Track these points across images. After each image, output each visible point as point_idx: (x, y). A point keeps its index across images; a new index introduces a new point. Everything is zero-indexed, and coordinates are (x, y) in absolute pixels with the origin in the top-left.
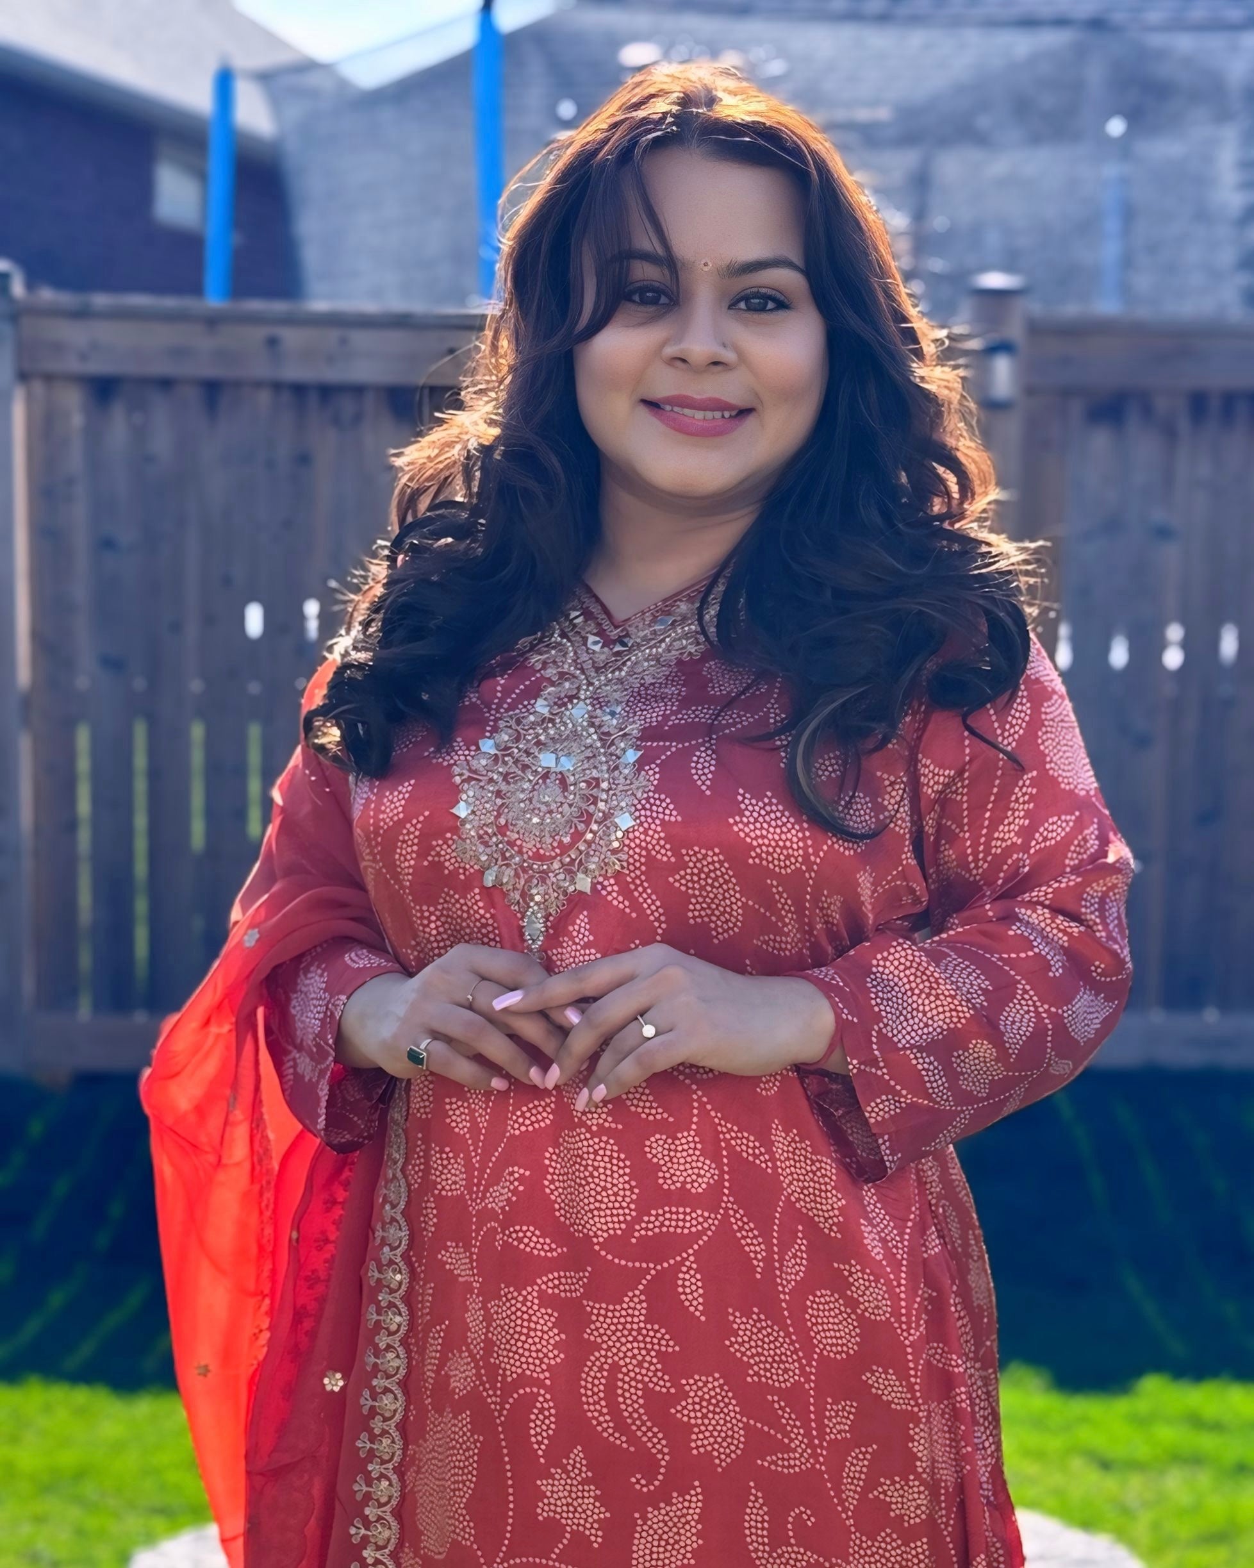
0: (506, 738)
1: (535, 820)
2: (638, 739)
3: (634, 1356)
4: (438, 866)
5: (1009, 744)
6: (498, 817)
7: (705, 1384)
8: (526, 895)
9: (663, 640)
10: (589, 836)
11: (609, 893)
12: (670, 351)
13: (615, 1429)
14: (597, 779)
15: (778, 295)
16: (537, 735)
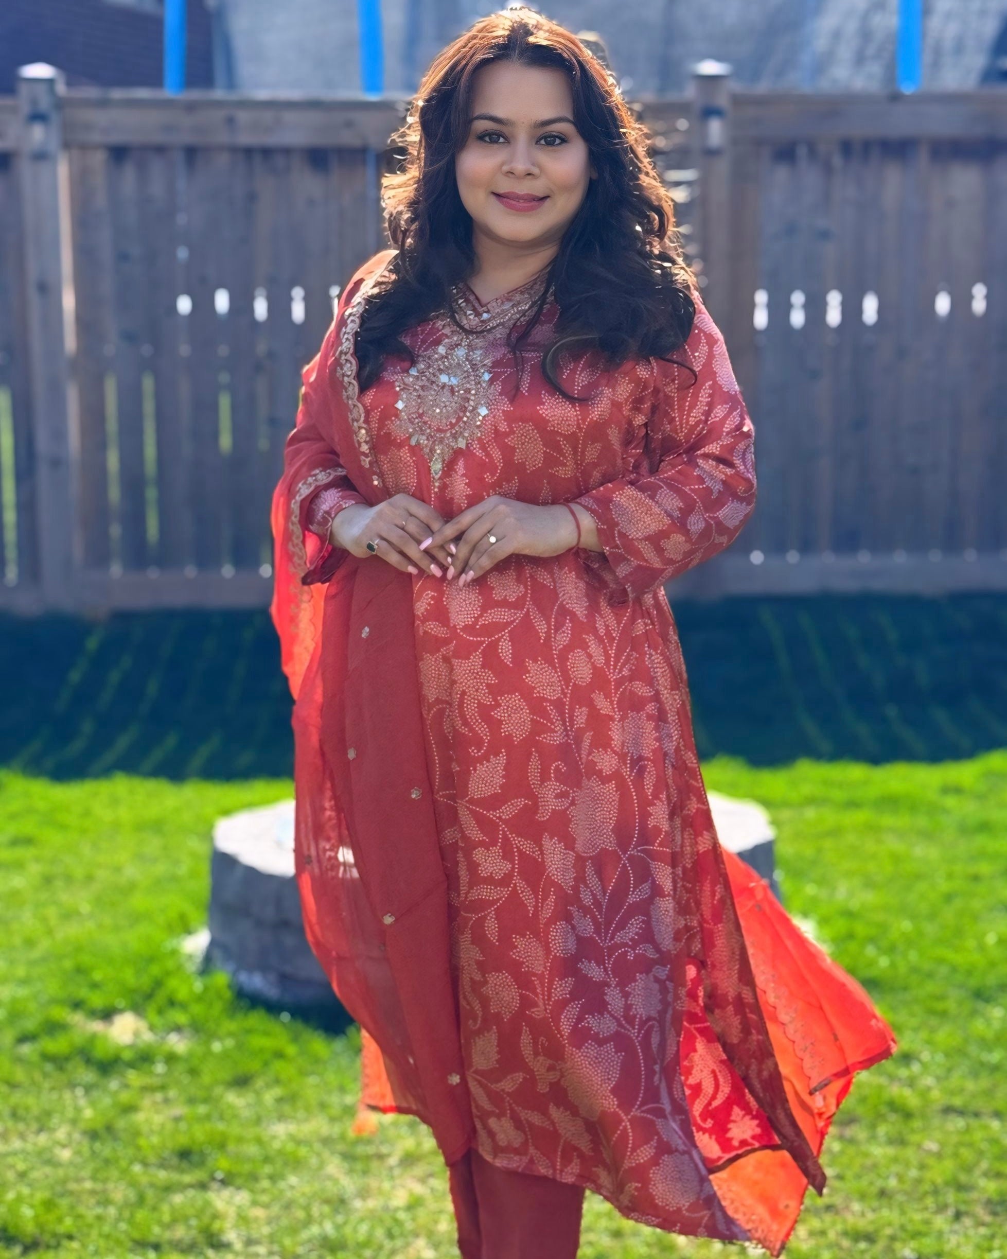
0: (423, 367)
1: (438, 411)
2: (490, 367)
3: (474, 687)
4: (388, 435)
5: (697, 368)
6: (418, 409)
7: (510, 699)
8: (432, 451)
9: (506, 315)
10: (465, 419)
11: (475, 449)
12: (506, 168)
13: (463, 725)
14: (469, 389)
15: (561, 135)
16: (439, 366)
